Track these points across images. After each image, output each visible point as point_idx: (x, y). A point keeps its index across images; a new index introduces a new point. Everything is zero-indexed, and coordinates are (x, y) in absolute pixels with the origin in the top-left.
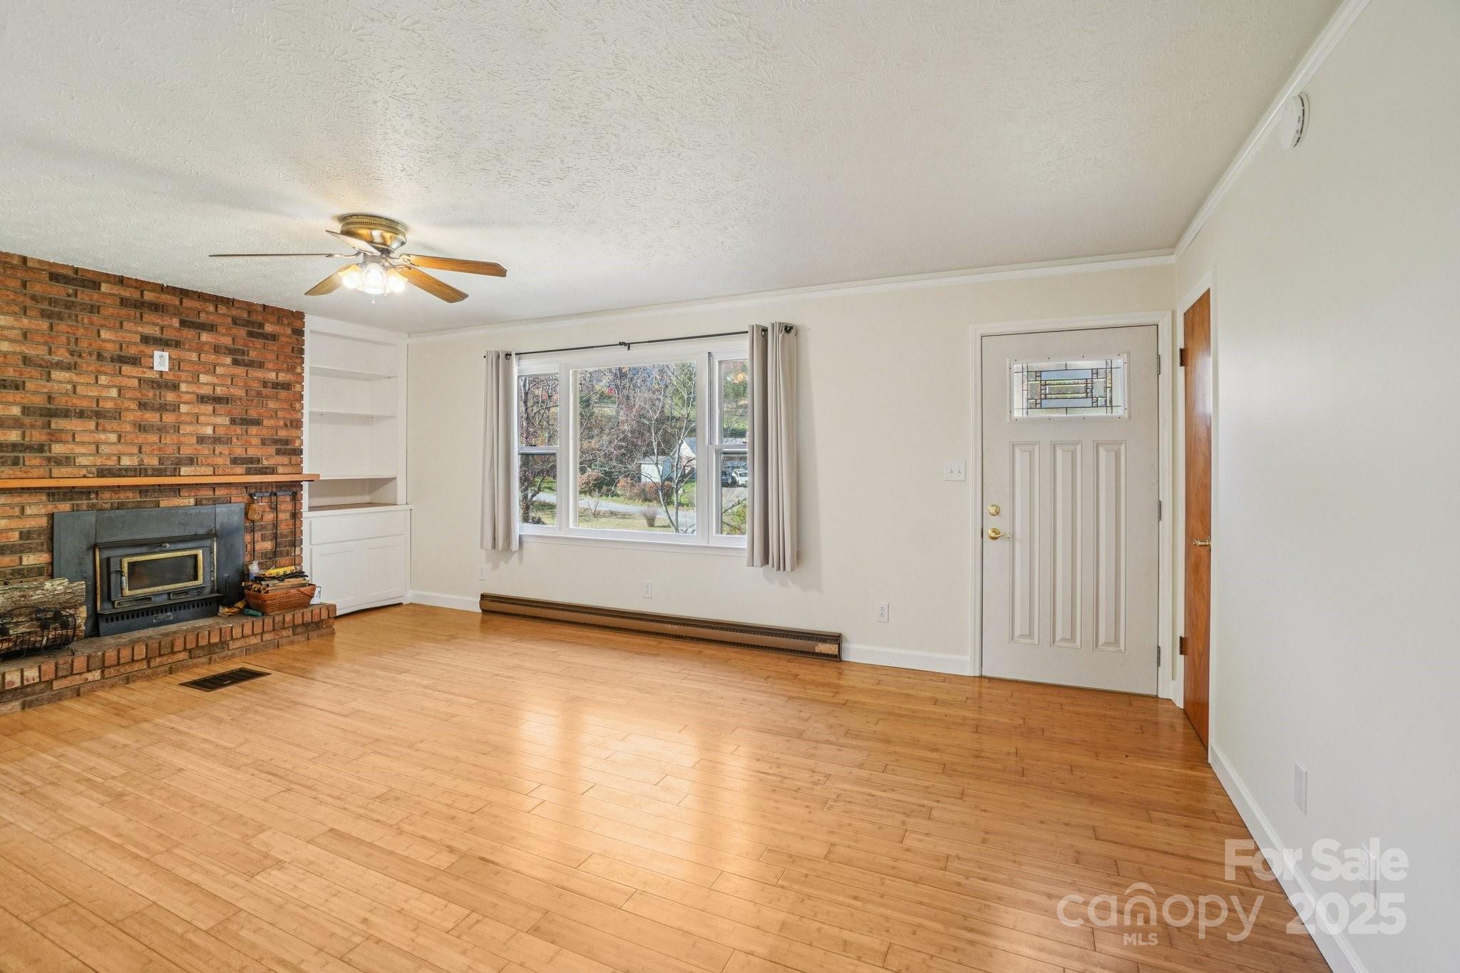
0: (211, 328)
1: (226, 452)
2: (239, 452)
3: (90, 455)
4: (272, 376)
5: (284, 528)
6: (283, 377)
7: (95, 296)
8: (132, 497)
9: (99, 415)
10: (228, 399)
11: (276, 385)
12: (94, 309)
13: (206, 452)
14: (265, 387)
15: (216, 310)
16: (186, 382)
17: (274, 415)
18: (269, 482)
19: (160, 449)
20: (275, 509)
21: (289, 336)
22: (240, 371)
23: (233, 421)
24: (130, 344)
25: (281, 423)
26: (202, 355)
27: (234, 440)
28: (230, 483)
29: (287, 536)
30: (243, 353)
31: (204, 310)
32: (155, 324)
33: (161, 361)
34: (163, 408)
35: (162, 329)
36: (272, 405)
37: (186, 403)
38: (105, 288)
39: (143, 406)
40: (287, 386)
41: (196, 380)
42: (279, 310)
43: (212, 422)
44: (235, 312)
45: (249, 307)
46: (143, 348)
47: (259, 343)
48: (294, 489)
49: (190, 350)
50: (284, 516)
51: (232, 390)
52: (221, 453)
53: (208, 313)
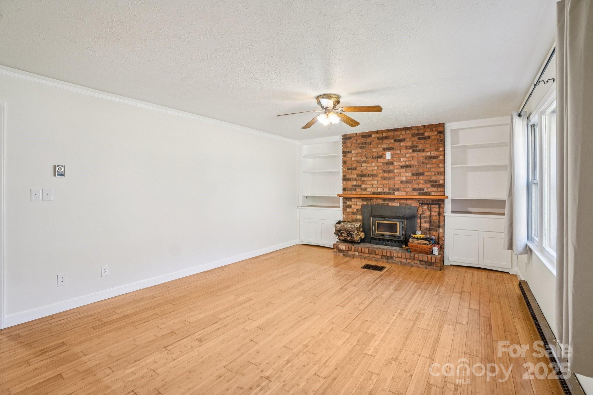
0: (403, 140)
1: (411, 186)
2: (416, 186)
3: (371, 188)
4: (428, 154)
5: (435, 219)
6: (433, 154)
7: (371, 139)
8: (381, 201)
9: (373, 175)
10: (411, 166)
11: (430, 158)
12: (370, 143)
13: (403, 186)
14: (426, 159)
15: (406, 133)
16: (397, 161)
17: (430, 170)
18: (428, 199)
19: (389, 185)
20: (430, 210)
21: (436, 136)
22: (415, 154)
23: (413, 174)
24: (380, 151)
25: (433, 174)
26: (401, 151)
27: (414, 181)
28: (412, 199)
29: (436, 223)
30: (416, 147)
31: (401, 134)
32: (387, 143)
33: (388, 155)
34: (389, 171)
35: (388, 144)
36: (429, 166)
37: (396, 169)
38: (373, 136)
39: (384, 171)
40: (435, 157)
41: (399, 161)
42: (430, 125)
43: (406, 175)
44: (412, 132)
45: (418, 128)
46: (384, 152)
47: (422, 141)
48: (439, 202)
49: (397, 150)
50: (435, 214)
51: (412, 162)
52: (408, 187)
53: (403, 135)
